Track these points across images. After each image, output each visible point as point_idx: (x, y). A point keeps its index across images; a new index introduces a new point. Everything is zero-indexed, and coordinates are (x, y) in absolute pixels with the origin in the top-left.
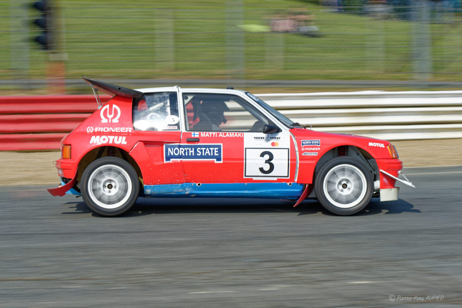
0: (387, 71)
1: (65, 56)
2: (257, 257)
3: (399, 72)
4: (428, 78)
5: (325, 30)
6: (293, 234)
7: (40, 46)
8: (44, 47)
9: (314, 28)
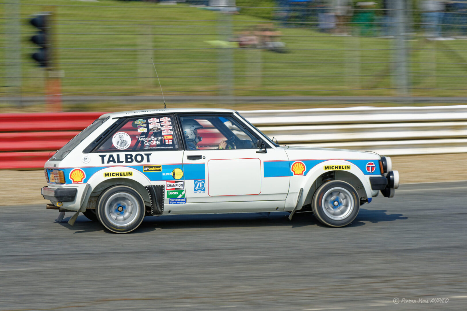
0: (363, 87)
1: (61, 73)
2: (342, 274)
3: (375, 87)
4: (404, 94)
5: (291, 46)
6: (361, 250)
7: (37, 63)
8: (40, 64)
9: (279, 44)
